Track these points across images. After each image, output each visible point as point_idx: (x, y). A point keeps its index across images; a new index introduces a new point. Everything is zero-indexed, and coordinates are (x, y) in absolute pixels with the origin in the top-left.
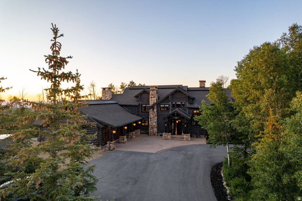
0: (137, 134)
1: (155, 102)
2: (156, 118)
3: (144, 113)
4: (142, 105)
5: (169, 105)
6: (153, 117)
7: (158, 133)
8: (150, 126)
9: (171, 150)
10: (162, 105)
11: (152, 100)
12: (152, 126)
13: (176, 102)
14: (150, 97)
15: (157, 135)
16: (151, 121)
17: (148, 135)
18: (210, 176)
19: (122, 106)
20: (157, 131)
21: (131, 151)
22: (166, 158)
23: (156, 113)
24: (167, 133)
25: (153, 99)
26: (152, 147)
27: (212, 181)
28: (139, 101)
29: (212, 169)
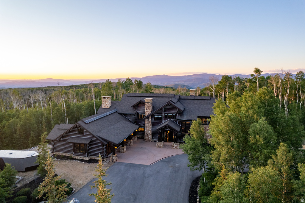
0: (135, 140)
1: (150, 113)
2: (151, 127)
3: (140, 120)
4: (138, 114)
5: (162, 116)
6: (148, 126)
7: (152, 139)
8: (146, 134)
9: (162, 161)
10: (156, 115)
11: (147, 112)
12: (147, 133)
13: (168, 114)
14: (146, 108)
15: (152, 141)
16: (146, 129)
17: (144, 141)
18: (189, 191)
19: (120, 114)
20: (151, 138)
21: (130, 164)
22: (158, 172)
23: (151, 122)
24: (160, 142)
25: (148, 110)
26: (148, 158)
27: (189, 197)
28: (136, 110)
29: (192, 184)
